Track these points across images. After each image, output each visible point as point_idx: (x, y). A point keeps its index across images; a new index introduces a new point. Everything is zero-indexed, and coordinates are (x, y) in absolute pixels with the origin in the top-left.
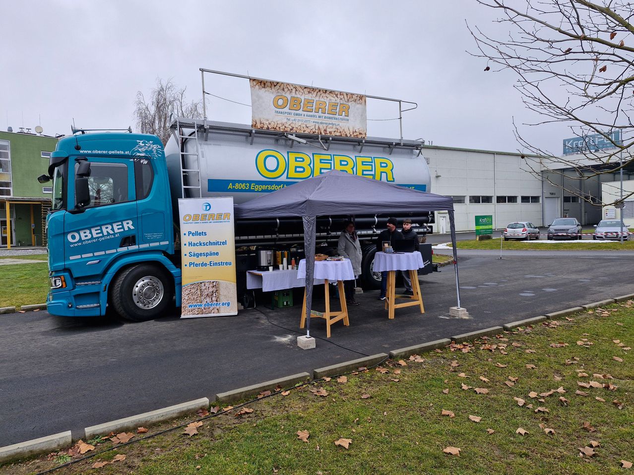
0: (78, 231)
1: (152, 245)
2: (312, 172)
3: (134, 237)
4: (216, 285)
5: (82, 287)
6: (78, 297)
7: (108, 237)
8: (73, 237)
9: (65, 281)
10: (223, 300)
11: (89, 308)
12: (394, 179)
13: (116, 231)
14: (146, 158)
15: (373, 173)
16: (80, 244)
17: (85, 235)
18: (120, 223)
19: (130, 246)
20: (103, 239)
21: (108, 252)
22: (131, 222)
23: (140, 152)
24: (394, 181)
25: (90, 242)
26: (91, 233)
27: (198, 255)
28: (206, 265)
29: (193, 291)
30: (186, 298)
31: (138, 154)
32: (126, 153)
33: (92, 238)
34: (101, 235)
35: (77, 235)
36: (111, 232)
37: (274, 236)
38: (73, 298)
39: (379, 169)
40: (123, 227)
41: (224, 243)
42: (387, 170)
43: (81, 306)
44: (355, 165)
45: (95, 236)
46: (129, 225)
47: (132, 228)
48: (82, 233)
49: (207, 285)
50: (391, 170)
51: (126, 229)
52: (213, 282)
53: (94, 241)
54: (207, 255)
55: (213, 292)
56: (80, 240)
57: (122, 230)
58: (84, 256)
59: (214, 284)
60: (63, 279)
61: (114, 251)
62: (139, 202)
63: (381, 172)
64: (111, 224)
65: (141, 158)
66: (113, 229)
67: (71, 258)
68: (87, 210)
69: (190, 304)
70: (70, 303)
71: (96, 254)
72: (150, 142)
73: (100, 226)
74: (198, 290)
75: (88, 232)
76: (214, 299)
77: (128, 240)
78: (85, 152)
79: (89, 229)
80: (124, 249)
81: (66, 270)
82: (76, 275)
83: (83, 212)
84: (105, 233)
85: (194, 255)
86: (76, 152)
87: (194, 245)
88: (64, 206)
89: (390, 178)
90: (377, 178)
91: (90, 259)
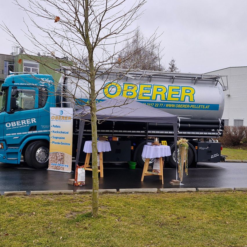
0: (10, 122)
1: (44, 131)
2: (138, 95)
3: (36, 127)
4: (63, 155)
5: (11, 149)
6: (8, 153)
7: (24, 126)
8: (8, 125)
9: (3, 145)
10: (66, 164)
11: (12, 160)
12: (194, 100)
13: (28, 123)
14: (45, 87)
15: (179, 96)
16: (11, 128)
17: (13, 124)
18: (30, 119)
19: (33, 131)
20: (21, 126)
21: (23, 133)
22: (35, 119)
23: (42, 84)
24: (194, 102)
25: (15, 128)
26: (16, 123)
27: (56, 138)
28: (59, 143)
29: (53, 156)
30: (50, 160)
31: (41, 85)
32: (36, 84)
33: (17, 126)
34: (21, 125)
35: (10, 124)
36: (25, 124)
37: (111, 131)
38: (6, 154)
39: (184, 94)
40: (31, 122)
41: (68, 133)
42: (190, 94)
43: (9, 158)
44: (167, 91)
45: (18, 125)
46: (34, 120)
47: (35, 122)
48: (12, 123)
49: (59, 154)
50: (193, 95)
51: (33, 122)
52: (62, 153)
53: (17, 127)
54: (60, 138)
55: (61, 158)
56: (11, 127)
57: (30, 123)
58: (12, 134)
59: (62, 154)
60: (2, 145)
61: (26, 133)
62: (39, 109)
63: (185, 96)
64: (26, 120)
65: (42, 87)
66: (26, 122)
67: (7, 135)
68: (15, 112)
69: (52, 163)
70: (4, 156)
71: (18, 134)
72: (48, 79)
73: (21, 120)
74: (56, 157)
75: (15, 123)
76: (62, 162)
77: (33, 128)
78: (17, 84)
79: (15, 121)
80: (31, 132)
81: (4, 140)
82: (8, 143)
83: (13, 113)
84: (23, 124)
85: (55, 138)
86: (12, 84)
87: (56, 132)
88: (5, 110)
89: (191, 100)
90: (182, 99)
91: (15, 136)
